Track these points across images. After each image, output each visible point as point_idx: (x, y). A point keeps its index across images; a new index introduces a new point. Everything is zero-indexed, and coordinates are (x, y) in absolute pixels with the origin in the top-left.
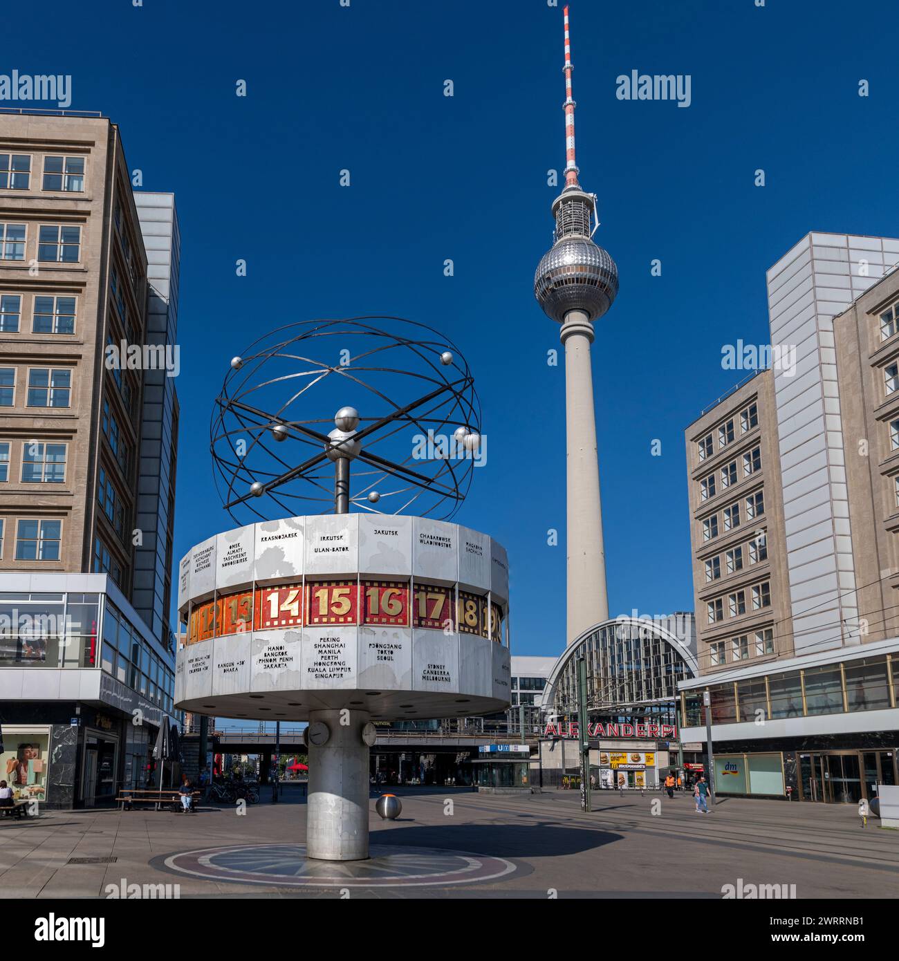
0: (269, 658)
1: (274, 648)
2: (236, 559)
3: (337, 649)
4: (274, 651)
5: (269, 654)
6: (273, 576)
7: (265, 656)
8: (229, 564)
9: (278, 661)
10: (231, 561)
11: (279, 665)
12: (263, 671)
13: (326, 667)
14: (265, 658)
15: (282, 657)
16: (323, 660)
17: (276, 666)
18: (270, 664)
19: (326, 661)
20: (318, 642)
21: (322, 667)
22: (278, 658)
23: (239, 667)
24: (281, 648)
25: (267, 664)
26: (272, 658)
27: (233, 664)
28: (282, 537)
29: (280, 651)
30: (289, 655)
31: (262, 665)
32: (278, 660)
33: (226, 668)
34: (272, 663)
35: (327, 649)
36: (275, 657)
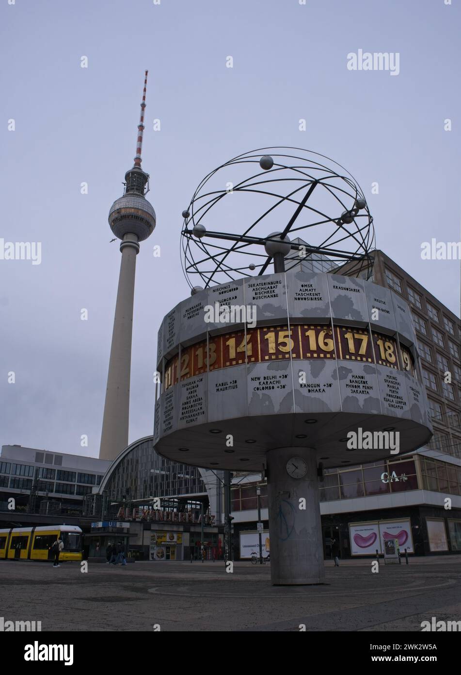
0: (354, 384)
1: (356, 377)
2: (311, 297)
3: (397, 386)
4: (357, 379)
5: (353, 381)
6: (347, 318)
7: (351, 382)
8: (302, 299)
9: (361, 389)
10: (304, 297)
11: (363, 391)
12: (351, 395)
13: (394, 400)
14: (351, 384)
15: (364, 385)
16: (391, 393)
17: (360, 392)
18: (355, 389)
19: (393, 394)
20: (386, 378)
21: (391, 399)
22: (361, 385)
23: (325, 388)
24: (362, 377)
25: (353, 389)
26: (356, 384)
27: (319, 386)
28: (349, 289)
29: (362, 380)
30: (369, 384)
31: (349, 389)
32: (361, 387)
33: (310, 388)
34: (357, 389)
35: (392, 385)
36: (359, 385)
